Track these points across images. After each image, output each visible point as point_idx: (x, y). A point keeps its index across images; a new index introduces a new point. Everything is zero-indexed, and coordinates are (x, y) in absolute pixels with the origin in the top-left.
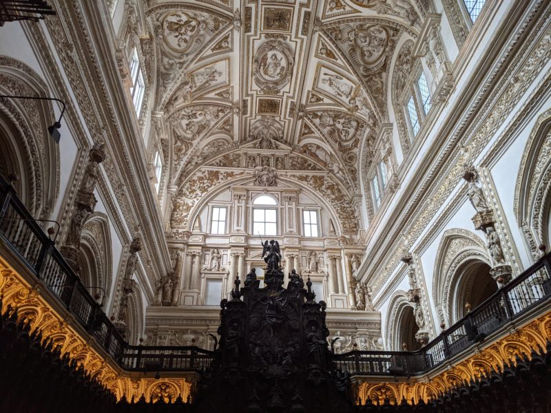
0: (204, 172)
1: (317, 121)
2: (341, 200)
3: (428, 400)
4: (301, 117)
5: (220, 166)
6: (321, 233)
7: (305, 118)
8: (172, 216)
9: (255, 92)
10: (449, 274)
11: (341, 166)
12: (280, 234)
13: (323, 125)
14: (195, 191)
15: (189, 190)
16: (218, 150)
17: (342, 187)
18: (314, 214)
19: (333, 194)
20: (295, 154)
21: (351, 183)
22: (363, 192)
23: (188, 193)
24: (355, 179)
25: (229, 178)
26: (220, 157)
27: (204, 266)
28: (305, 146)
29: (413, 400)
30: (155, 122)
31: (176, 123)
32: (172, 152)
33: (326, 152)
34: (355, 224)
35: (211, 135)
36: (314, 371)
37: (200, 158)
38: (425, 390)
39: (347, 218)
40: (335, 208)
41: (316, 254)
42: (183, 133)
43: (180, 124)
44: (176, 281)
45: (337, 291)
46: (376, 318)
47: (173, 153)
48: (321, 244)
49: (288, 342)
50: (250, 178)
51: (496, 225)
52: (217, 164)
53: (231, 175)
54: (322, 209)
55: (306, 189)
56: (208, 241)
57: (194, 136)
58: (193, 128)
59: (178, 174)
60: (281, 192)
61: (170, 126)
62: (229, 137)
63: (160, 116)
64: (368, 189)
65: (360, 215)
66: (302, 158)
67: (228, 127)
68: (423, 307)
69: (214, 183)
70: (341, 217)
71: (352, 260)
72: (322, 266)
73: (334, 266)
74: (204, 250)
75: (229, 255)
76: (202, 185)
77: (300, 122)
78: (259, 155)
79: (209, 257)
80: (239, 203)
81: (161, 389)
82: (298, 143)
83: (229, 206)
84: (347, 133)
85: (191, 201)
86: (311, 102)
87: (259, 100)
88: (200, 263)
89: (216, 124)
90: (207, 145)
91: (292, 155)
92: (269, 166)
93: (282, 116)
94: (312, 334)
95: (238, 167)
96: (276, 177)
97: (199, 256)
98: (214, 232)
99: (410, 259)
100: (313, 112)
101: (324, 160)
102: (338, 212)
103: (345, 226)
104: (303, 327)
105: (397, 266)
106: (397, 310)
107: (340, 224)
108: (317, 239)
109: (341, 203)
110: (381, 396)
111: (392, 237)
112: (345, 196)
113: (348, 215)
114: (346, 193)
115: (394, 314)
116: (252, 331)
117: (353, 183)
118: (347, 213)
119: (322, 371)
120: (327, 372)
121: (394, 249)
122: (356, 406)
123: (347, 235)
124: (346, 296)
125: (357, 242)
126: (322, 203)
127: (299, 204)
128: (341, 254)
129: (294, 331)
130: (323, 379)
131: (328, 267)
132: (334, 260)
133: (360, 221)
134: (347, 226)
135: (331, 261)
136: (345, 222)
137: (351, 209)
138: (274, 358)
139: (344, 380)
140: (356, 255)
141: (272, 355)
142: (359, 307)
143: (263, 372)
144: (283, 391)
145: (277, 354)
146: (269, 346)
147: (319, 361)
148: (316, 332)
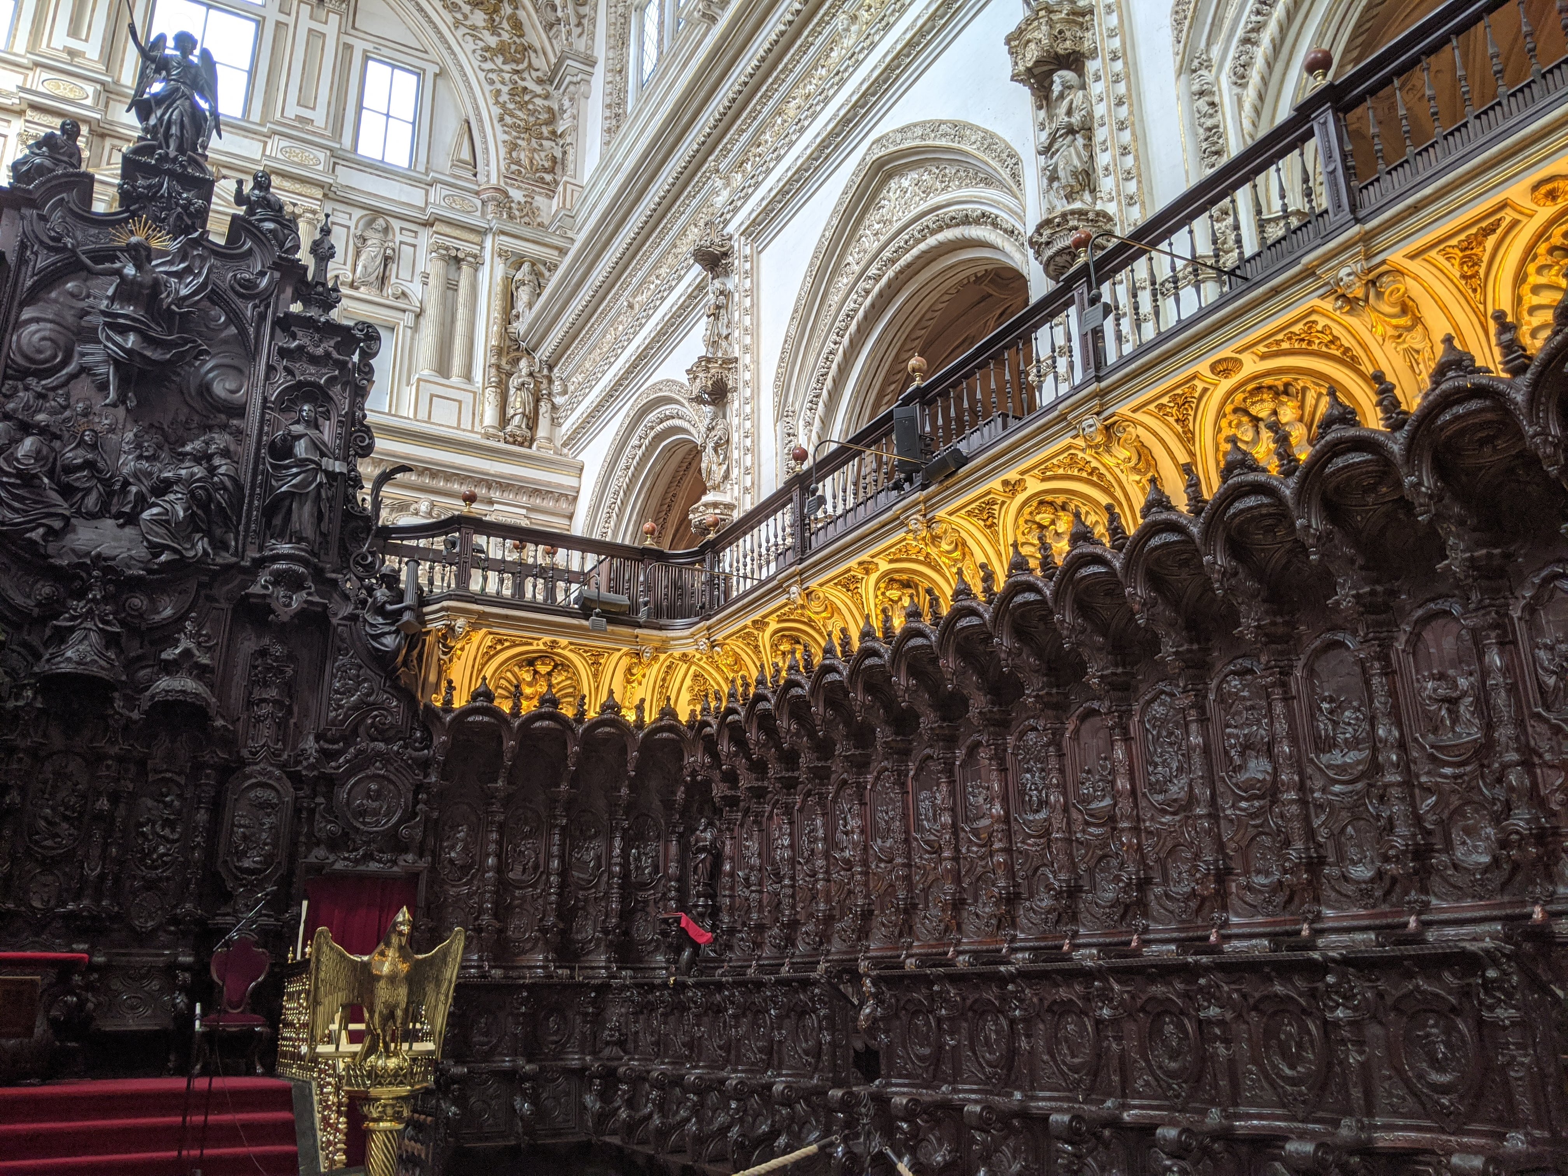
2: (517, 62)
3: (693, 712)
6: (423, 157)
10: (850, 305)
17: (530, 17)
22: (601, 51)
29: (640, 708)
34: (554, 159)
36: (280, 566)
38: (688, 682)
39: (527, 130)
40: (492, 82)
41: (386, 230)
45: (443, 368)
46: (563, 480)
48: (416, 196)
51: (1092, 66)
54: (441, 72)
64: (620, 41)
65: (576, 128)
68: (736, 421)
70: (508, 120)
71: (519, 276)
72: (405, 274)
73: (451, 286)
94: (298, 429)
99: (725, 255)
102: (501, 100)
103: (514, 154)
104: (265, 400)
105: (671, 289)
106: (640, 453)
107: (500, 144)
108: (404, 176)
109: (517, 72)
110: (530, 685)
111: (677, 178)
112: (535, 51)
113: (532, 119)
114: (542, 43)
115: (628, 468)
116: (22, 374)
117: (570, 10)
118: (532, 113)
119: (318, 574)
120: (335, 582)
121: (675, 228)
122: (429, 708)
123: (519, 188)
124: (475, 393)
125: (546, 223)
126: (445, 53)
127: (354, 27)
128: (482, 248)
129: (220, 411)
130: (316, 599)
131: (426, 284)
132: (452, 262)
133: (571, 151)
134: (522, 156)
135: (440, 264)
136: (519, 142)
137: (546, 103)
138: (110, 494)
139: (400, 612)
140: (533, 264)
141: (100, 480)
142: (513, 436)
143: (44, 537)
144: (122, 623)
145: (126, 483)
146: (94, 447)
147: (309, 532)
148: (317, 427)
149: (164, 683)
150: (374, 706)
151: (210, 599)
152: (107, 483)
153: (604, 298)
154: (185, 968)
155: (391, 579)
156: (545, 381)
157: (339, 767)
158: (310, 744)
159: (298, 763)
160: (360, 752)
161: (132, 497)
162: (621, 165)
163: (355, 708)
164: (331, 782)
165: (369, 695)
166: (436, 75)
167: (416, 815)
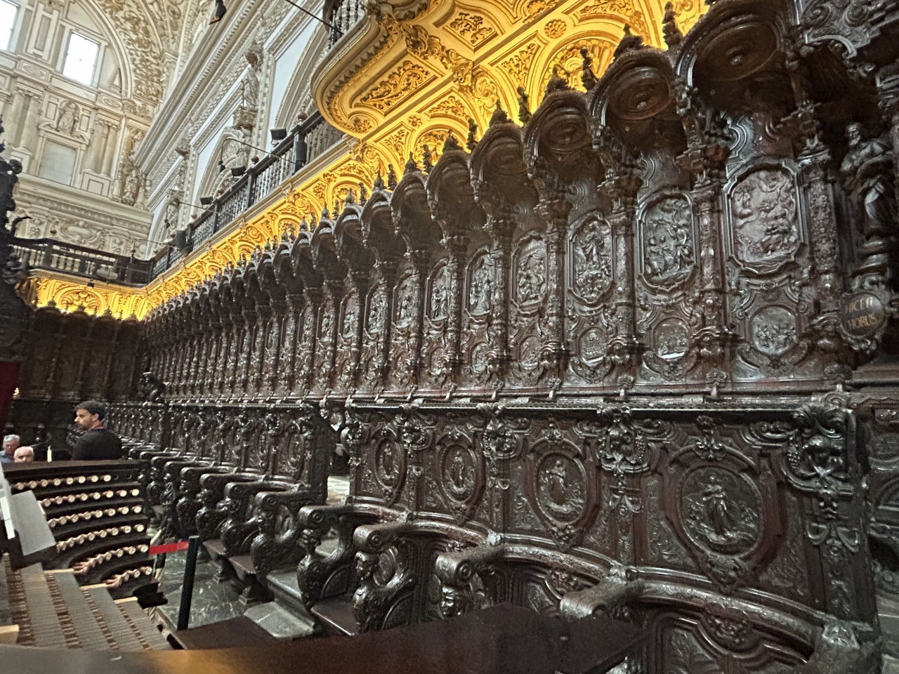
2: (145, 48)
6: (97, 81)
12: (13, 50)
17: (152, 28)
19: (135, 32)
21: (168, 30)
22: (180, 50)
24: (175, 27)
34: (158, 91)
40: (131, 54)
41: (77, 108)
45: (97, 169)
46: (146, 220)
48: (91, 97)
54: (109, 46)
70: (138, 71)
71: (136, 137)
72: (84, 128)
73: (105, 137)
99: (188, 153)
102: (135, 63)
103: (139, 86)
107: (133, 81)
108: (87, 88)
109: (144, 52)
110: (77, 301)
112: (154, 45)
113: (149, 73)
114: (157, 42)
118: (150, 70)
123: (140, 101)
124: (110, 181)
126: (111, 38)
127: (66, 18)
128: (120, 123)
132: (106, 126)
134: (143, 88)
136: (142, 82)
137: (157, 67)
142: (125, 200)
153: (160, 154)
155: (15, 258)
166: (106, 46)
167: (21, 342)
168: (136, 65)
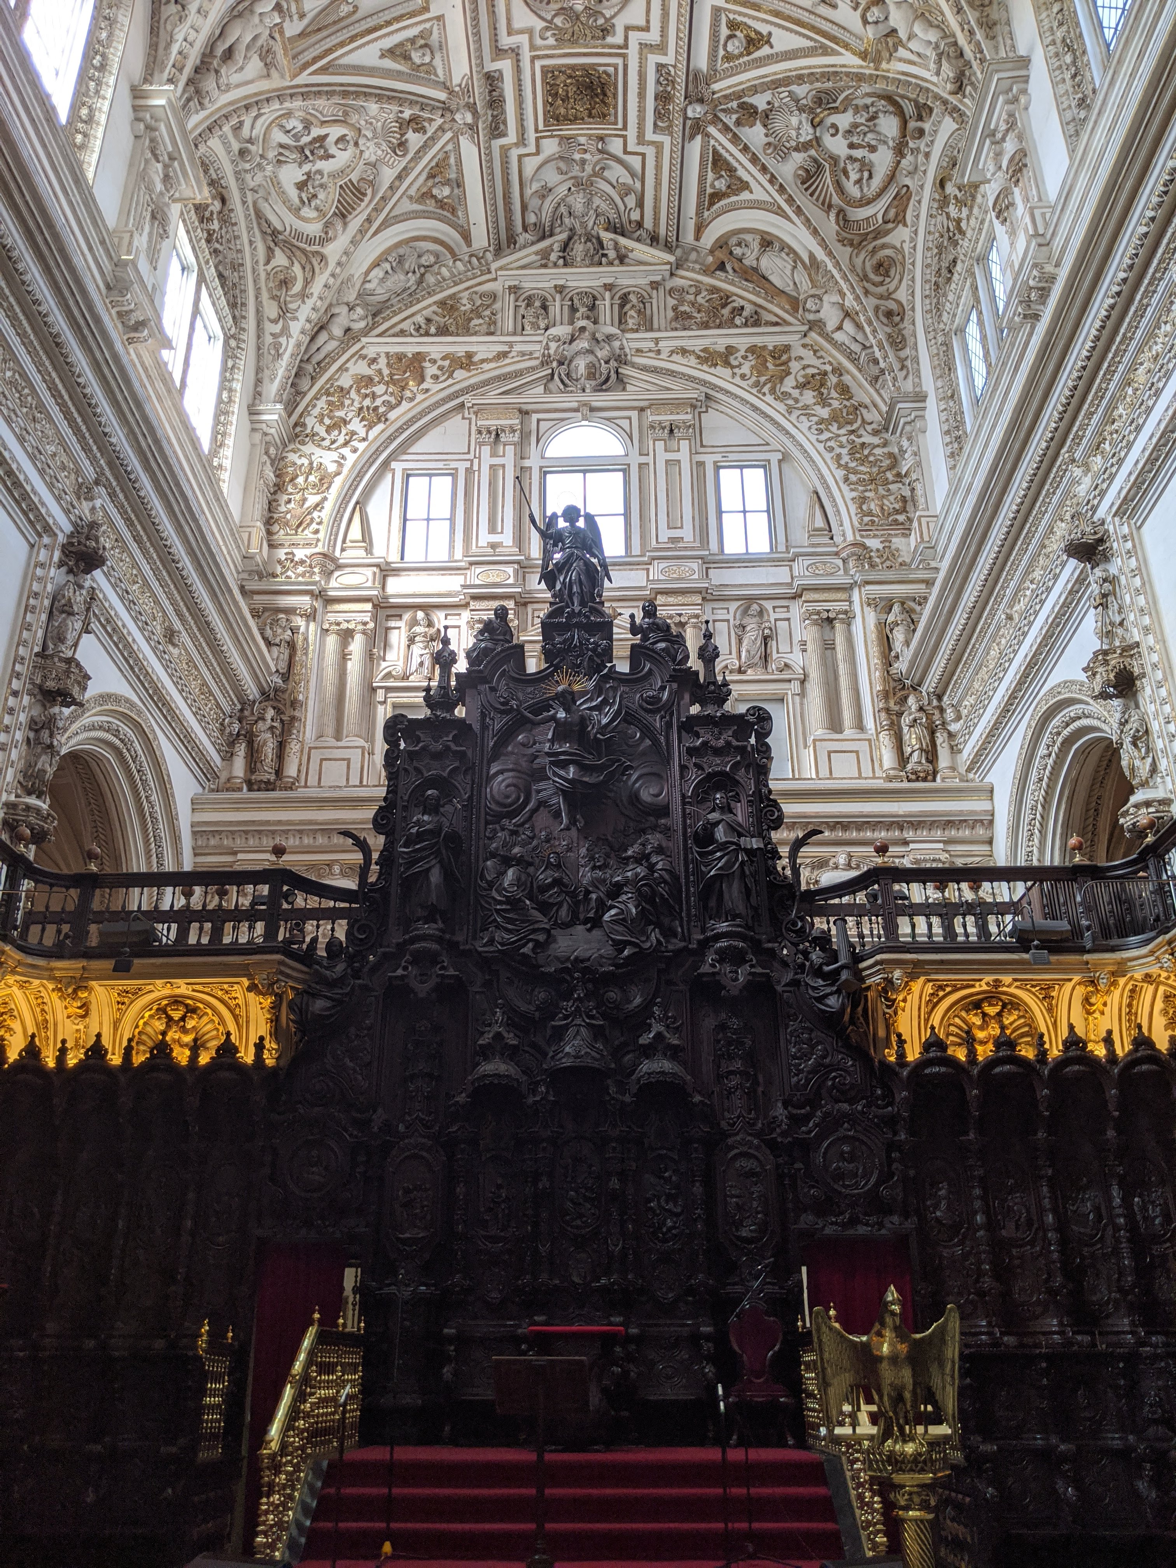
0: (374, 361)
1: (755, 135)
2: (850, 423)
4: (697, 128)
5: (427, 334)
6: (781, 537)
7: (712, 130)
8: (272, 506)
9: (524, 39)
11: (850, 301)
12: (636, 550)
13: (779, 149)
14: (345, 422)
15: (327, 421)
16: (420, 281)
17: (855, 378)
18: (755, 477)
19: (823, 401)
20: (686, 278)
21: (888, 358)
22: (929, 383)
23: (321, 430)
24: (898, 342)
25: (459, 374)
26: (427, 306)
27: (384, 664)
28: (722, 244)
30: (148, 127)
31: (259, 178)
32: (258, 290)
33: (797, 257)
34: (904, 499)
35: (385, 224)
36: (722, 944)
37: (359, 310)
39: (872, 481)
40: (831, 449)
41: (761, 613)
42: (290, 219)
43: (275, 181)
44: (289, 712)
45: (835, 724)
46: (975, 805)
47: (265, 295)
48: (781, 575)
49: (626, 851)
50: (533, 368)
52: (418, 329)
53: (467, 362)
54: (785, 457)
55: (727, 392)
56: (396, 586)
57: (327, 225)
58: (322, 195)
59: (282, 368)
60: (642, 410)
61: (242, 190)
62: (457, 236)
63: (162, 102)
64: (946, 368)
65: (919, 464)
66: (714, 290)
67: (446, 191)
68: (1150, 709)
69: (408, 394)
70: (853, 478)
71: (891, 618)
72: (784, 647)
73: (828, 646)
74: (382, 614)
75: (464, 628)
76: (367, 402)
77: (696, 146)
78: (560, 289)
79: (398, 637)
80: (494, 454)
81: (170, 1019)
82: (697, 239)
83: (462, 467)
84: (866, 167)
85: (334, 455)
86: (728, 57)
87: (545, 70)
88: (371, 658)
89: (400, 177)
90: (376, 264)
91: (678, 282)
92: (595, 322)
93: (632, 133)
94: (715, 816)
95: (492, 334)
96: (621, 359)
97: (364, 632)
98: (414, 555)
99: (1101, 541)
100: (738, 96)
101: (790, 289)
102: (843, 462)
103: (865, 507)
104: (683, 796)
105: (1049, 590)
106: (1051, 761)
107: (850, 503)
108: (769, 560)
109: (853, 432)
110: (981, 1028)
111: (1032, 481)
112: (866, 407)
113: (875, 470)
114: (870, 397)
115: (1041, 780)
116: (499, 817)
117: (891, 357)
118: (873, 464)
119: (756, 945)
120: (772, 950)
121: (1040, 529)
122: (884, 1064)
123: (875, 536)
124: (869, 740)
125: (908, 560)
126: (784, 438)
127: (702, 446)
128: (851, 602)
129: (649, 814)
130: (759, 970)
131: (804, 651)
132: (825, 624)
133: (918, 486)
134: (872, 506)
135: (815, 629)
136: (867, 494)
137: (886, 450)
138: (577, 903)
139: (837, 972)
140: (903, 603)
141: (567, 893)
142: (915, 773)
143: (533, 950)
144: (604, 1016)
145: (588, 893)
146: (558, 866)
147: (741, 908)
148: (731, 812)
149: (646, 1067)
150: (831, 1068)
151: (669, 983)
152: (573, 895)
153: (980, 617)
154: (708, 1337)
155: (823, 940)
156: (937, 712)
157: (810, 1132)
158: (779, 1111)
159: (773, 1130)
160: (826, 1115)
161: (593, 904)
162: (971, 484)
163: (814, 1071)
164: (806, 1147)
165: (824, 1057)
166: (780, 461)
167: (893, 1174)
168: (846, 467)
